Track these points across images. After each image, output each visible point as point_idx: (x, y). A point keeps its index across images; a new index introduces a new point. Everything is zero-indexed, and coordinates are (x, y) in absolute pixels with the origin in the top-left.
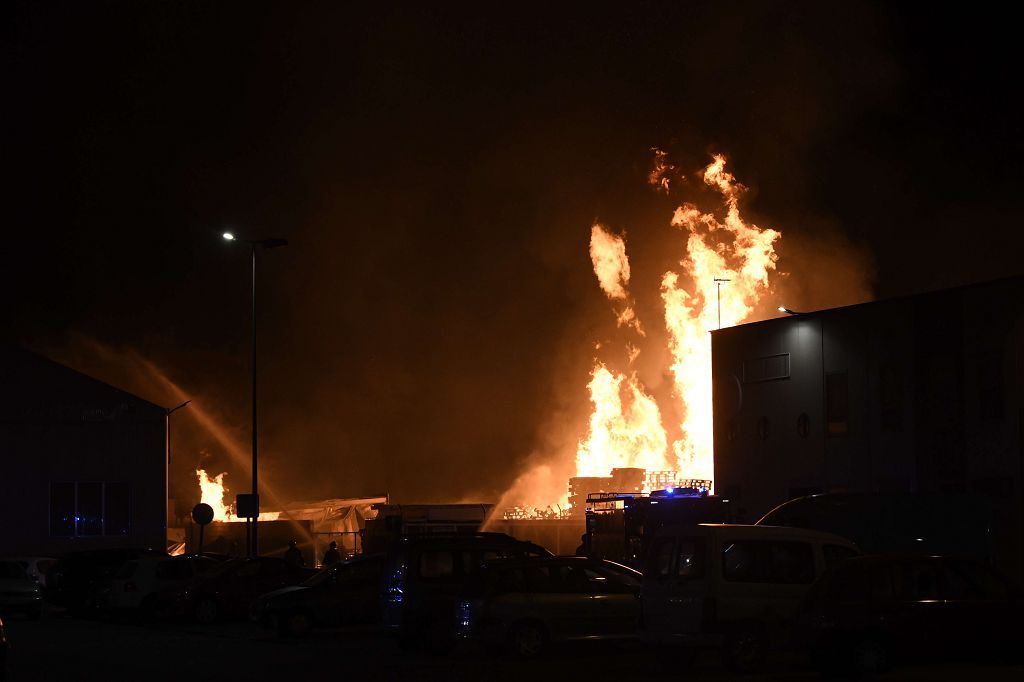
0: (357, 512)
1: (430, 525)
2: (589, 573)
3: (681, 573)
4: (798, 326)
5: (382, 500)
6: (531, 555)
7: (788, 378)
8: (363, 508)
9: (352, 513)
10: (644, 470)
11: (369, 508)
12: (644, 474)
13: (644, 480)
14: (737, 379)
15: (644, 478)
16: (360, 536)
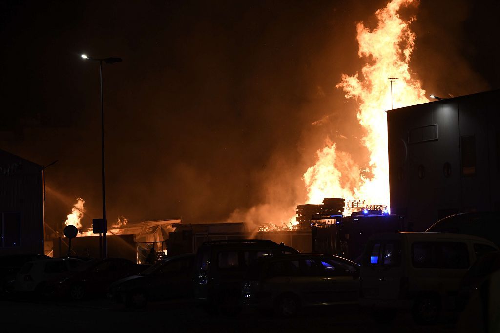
0: (162, 229)
1: (209, 236)
2: (324, 263)
3: (385, 263)
4: (443, 107)
5: (178, 221)
6: (286, 253)
7: (437, 140)
8: (167, 226)
9: (159, 229)
10: (344, 200)
11: (169, 227)
12: (344, 202)
13: (344, 206)
14: (404, 141)
15: (344, 205)
16: (166, 243)
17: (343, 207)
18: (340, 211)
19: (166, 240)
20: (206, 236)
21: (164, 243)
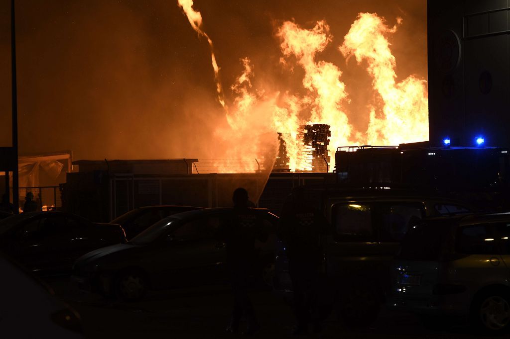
0: (42, 171)
5: (66, 156)
8: (48, 164)
9: (36, 171)
10: (329, 127)
11: (53, 164)
12: (329, 129)
13: (330, 136)
14: (456, 34)
15: (329, 134)
16: (60, 190)
17: (328, 138)
18: (323, 144)
19: (61, 185)
20: (131, 179)
21: (58, 189)
